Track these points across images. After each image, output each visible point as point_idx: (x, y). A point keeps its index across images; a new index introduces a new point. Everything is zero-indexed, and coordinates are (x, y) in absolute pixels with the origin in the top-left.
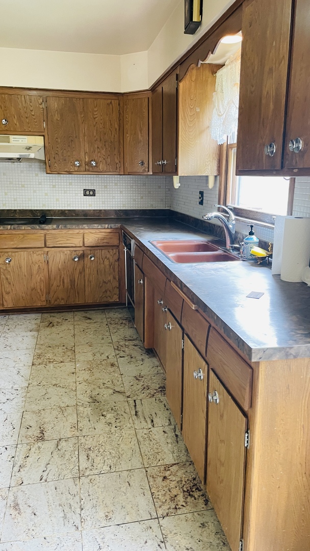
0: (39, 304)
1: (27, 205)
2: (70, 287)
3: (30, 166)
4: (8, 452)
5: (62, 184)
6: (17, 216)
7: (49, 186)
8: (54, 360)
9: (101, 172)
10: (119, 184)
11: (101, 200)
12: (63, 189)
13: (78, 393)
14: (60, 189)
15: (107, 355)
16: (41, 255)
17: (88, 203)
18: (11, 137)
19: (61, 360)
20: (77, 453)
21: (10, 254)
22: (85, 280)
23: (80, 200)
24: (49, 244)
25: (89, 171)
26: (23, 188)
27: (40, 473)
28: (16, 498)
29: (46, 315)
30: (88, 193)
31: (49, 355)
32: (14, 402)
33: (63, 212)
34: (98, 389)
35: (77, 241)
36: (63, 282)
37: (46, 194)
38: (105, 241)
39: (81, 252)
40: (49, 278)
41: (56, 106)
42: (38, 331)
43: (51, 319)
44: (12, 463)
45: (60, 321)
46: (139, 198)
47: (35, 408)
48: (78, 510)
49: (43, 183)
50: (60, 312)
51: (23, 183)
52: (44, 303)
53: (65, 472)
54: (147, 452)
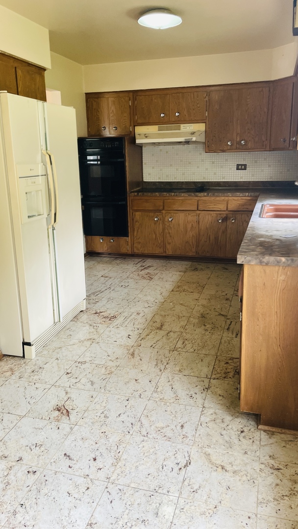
0: (190, 254)
1: (192, 178)
2: (214, 243)
3: (196, 147)
4: (138, 331)
5: (220, 160)
6: (184, 187)
7: (209, 163)
8: (187, 291)
9: (249, 149)
10: (267, 159)
11: (251, 173)
12: (220, 165)
13: (194, 311)
14: (218, 165)
15: (227, 293)
16: (194, 216)
17: (239, 175)
18: (182, 126)
19: (192, 291)
20: (177, 339)
21: (172, 214)
22: (226, 239)
23: (233, 173)
24: (201, 208)
25: (239, 149)
26: (190, 165)
27: (152, 344)
28: (134, 351)
29: (195, 263)
30: (240, 167)
31: (185, 287)
32: (152, 308)
33: (218, 184)
34: (209, 311)
35: (222, 207)
36: (210, 238)
37: (207, 169)
38: (245, 207)
39: (225, 215)
40: (199, 234)
41: (217, 98)
42: (185, 272)
43: (198, 266)
44: (138, 336)
45: (203, 268)
46: (286, 170)
47: (163, 313)
48: (165, 364)
49: (205, 161)
50: (205, 262)
51: (190, 161)
52: (195, 254)
53: (166, 346)
54: (223, 349)
